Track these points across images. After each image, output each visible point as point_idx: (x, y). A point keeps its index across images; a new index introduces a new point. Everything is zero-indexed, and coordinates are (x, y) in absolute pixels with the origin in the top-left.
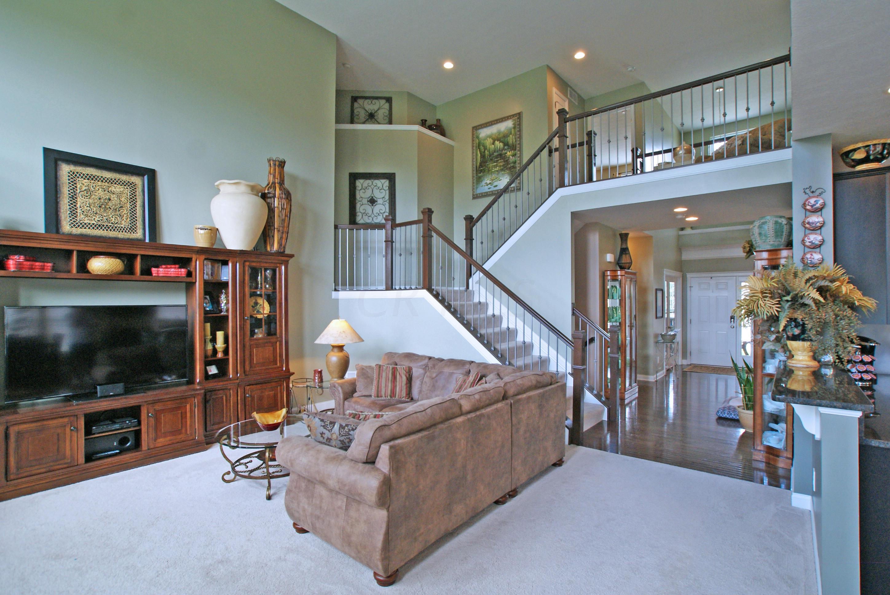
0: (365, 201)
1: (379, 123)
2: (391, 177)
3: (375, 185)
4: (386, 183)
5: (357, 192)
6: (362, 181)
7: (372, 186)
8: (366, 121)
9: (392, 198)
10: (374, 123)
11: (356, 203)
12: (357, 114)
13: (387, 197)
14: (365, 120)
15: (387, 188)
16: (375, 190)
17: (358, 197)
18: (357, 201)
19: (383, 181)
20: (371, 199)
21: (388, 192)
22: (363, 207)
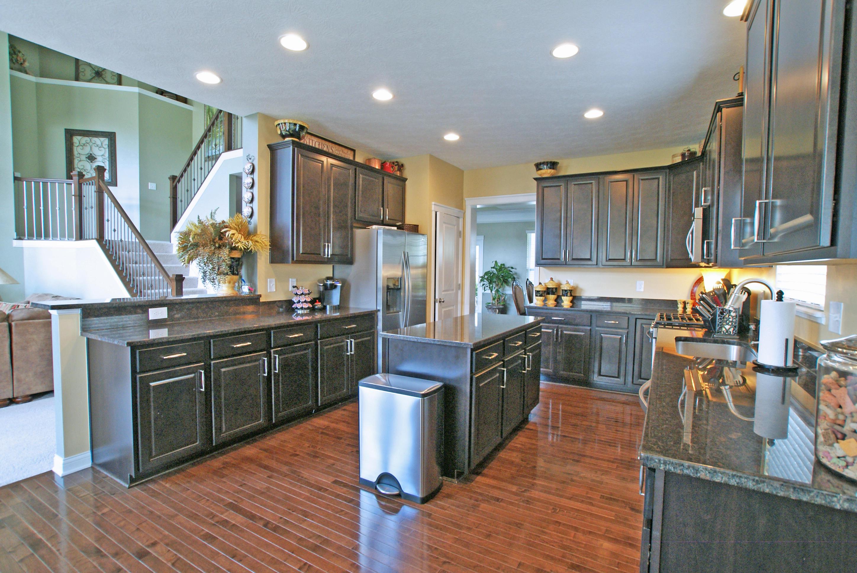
0: (83, 158)
1: (107, 83)
2: (111, 137)
3: (94, 142)
4: (105, 141)
5: (75, 148)
6: (79, 138)
7: (91, 144)
8: (92, 79)
9: (112, 157)
10: (101, 82)
11: (73, 159)
12: (83, 70)
13: (107, 155)
14: (91, 77)
15: (107, 146)
16: (93, 148)
17: (75, 153)
18: (75, 157)
19: (102, 139)
20: (89, 156)
21: (107, 150)
22: (81, 163)
